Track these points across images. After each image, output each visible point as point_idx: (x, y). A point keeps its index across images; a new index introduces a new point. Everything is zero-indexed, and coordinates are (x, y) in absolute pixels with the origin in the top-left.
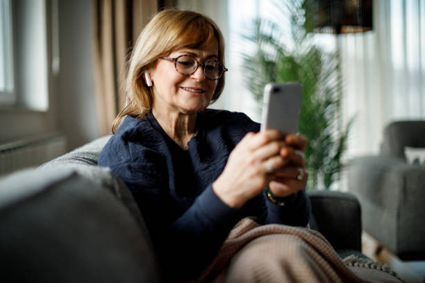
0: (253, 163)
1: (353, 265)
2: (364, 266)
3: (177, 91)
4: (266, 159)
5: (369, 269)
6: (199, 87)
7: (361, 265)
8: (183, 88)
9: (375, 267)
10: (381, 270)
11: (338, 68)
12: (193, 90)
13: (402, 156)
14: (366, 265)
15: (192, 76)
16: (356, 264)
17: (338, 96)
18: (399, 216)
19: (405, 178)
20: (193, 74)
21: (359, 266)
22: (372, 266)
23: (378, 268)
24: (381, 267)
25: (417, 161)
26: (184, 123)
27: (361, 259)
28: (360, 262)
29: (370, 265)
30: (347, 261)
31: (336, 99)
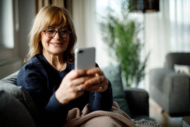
0: (72, 86)
1: (143, 124)
2: (148, 124)
3: (49, 45)
4: (78, 85)
5: (150, 126)
6: (58, 42)
7: (147, 124)
8: (51, 43)
9: (153, 125)
10: (156, 126)
11: (144, 28)
12: (56, 44)
13: (173, 69)
14: (149, 124)
15: (54, 38)
16: (144, 123)
17: (144, 42)
18: (170, 97)
19: (173, 80)
20: (54, 36)
21: (146, 124)
22: (152, 124)
23: (154, 125)
24: (156, 125)
25: (179, 71)
26: (57, 59)
27: (147, 121)
28: (147, 122)
29: (151, 124)
30: (141, 122)
31: (143, 44)
